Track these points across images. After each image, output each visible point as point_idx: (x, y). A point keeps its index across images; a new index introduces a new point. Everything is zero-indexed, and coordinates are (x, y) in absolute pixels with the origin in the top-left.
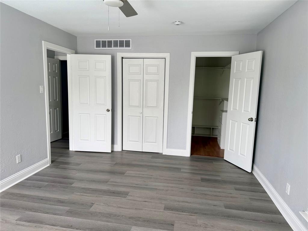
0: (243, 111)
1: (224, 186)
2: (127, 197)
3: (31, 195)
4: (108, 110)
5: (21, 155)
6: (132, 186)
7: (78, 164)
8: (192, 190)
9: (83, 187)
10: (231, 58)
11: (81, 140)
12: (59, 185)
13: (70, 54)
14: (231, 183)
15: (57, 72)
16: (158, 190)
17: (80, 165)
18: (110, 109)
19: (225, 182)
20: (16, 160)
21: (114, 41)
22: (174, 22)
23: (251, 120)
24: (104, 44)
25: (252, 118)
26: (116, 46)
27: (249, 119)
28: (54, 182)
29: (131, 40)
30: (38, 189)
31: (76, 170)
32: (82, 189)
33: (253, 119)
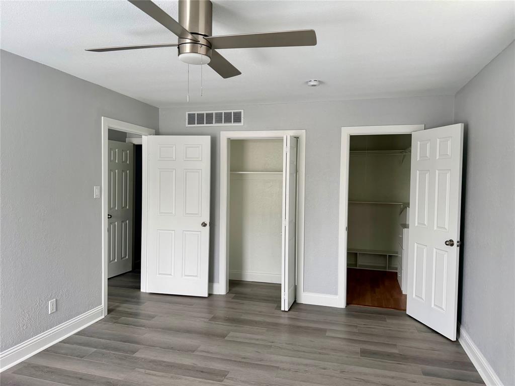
0: (435, 228)
1: (403, 366)
2: (225, 380)
3: (66, 371)
4: (204, 225)
5: (56, 300)
6: (235, 361)
7: (151, 317)
8: (342, 372)
9: (152, 358)
10: (410, 136)
11: (160, 274)
12: (114, 354)
13: (146, 135)
14: (416, 360)
15: (128, 162)
16: (281, 369)
17: (153, 317)
18: (208, 222)
19: (403, 358)
20: (48, 308)
21: (216, 114)
22: (307, 82)
23: (450, 243)
24: (201, 119)
25: (451, 241)
26: (219, 120)
27: (446, 242)
28: (106, 347)
29: (242, 111)
30: (78, 360)
31: (146, 327)
32: (150, 362)
33: (453, 241)
